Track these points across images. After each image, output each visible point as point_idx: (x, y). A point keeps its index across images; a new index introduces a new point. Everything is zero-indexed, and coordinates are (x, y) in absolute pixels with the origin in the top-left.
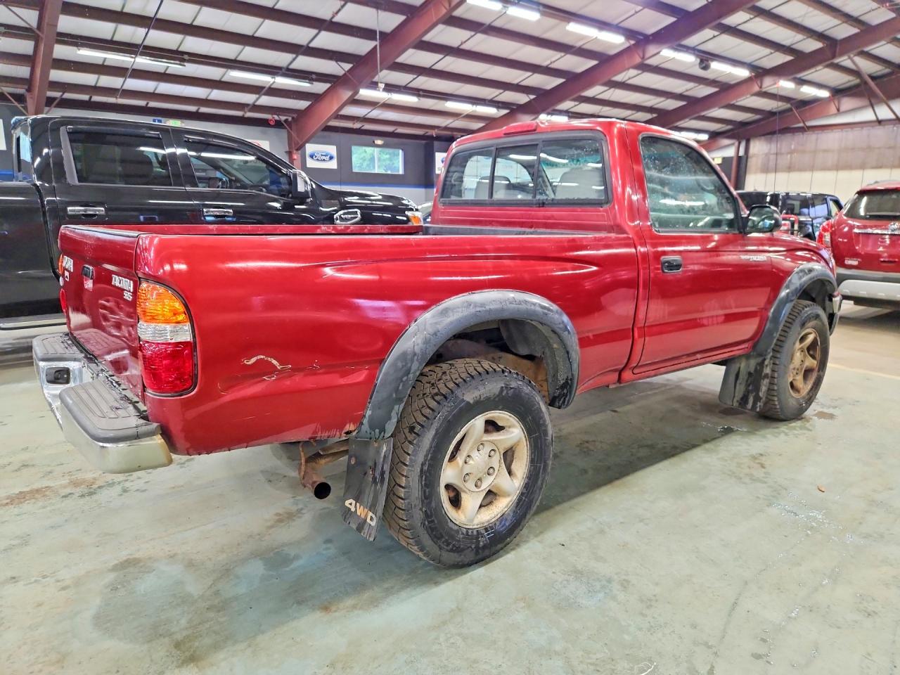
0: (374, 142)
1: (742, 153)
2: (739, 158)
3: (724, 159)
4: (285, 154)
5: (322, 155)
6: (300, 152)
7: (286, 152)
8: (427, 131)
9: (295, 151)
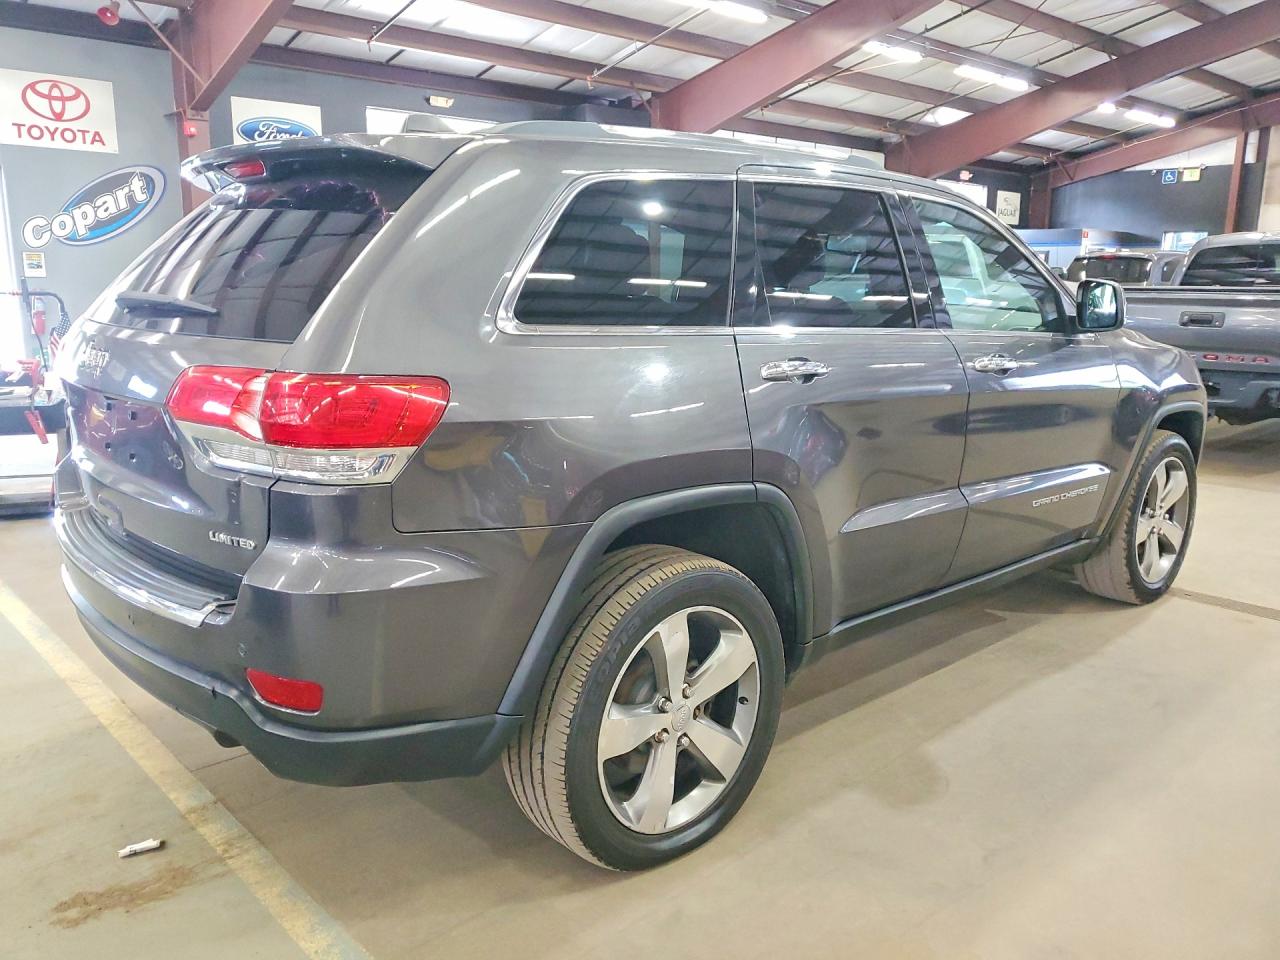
0: (428, 100)
1: (1250, 158)
2: (1245, 168)
3: (1205, 171)
4: (164, 119)
5: (280, 131)
6: (206, 114)
7: (169, 116)
8: (572, 74)
9: (190, 113)
